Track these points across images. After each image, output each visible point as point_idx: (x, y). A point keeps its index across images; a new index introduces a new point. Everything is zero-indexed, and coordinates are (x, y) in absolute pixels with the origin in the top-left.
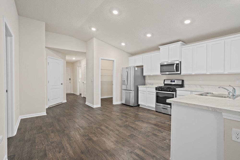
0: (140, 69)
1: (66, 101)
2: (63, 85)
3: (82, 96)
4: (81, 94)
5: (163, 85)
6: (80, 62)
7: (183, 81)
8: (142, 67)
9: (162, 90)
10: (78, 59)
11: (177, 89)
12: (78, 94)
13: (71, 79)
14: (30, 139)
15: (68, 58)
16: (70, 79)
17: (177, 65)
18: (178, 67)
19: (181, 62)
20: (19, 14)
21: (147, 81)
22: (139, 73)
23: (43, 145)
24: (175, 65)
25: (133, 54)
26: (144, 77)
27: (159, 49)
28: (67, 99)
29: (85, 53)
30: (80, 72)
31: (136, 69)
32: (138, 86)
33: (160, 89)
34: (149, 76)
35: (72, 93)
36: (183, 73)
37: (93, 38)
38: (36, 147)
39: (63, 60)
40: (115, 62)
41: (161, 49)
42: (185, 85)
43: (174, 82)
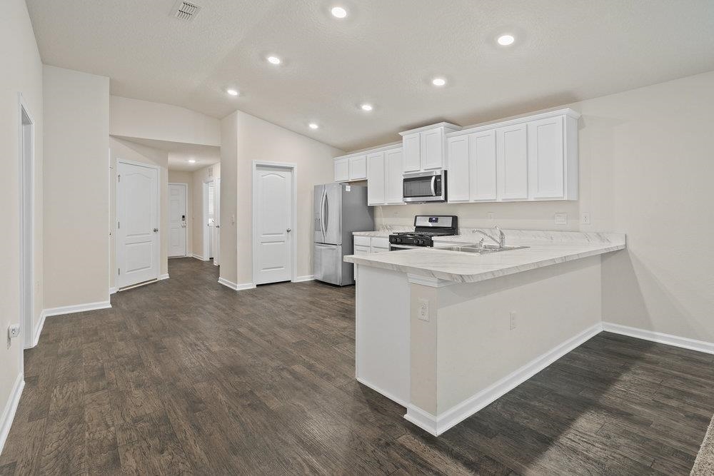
0: (358, 188)
1: (166, 276)
2: (158, 233)
3: (216, 263)
4: (212, 259)
5: (412, 230)
6: (211, 170)
7: (455, 219)
8: (364, 185)
9: (404, 241)
10: (204, 161)
11: (433, 238)
12: (206, 258)
13: (187, 218)
14: (65, 412)
15: (174, 160)
16: (183, 217)
17: (439, 180)
18: (440, 184)
19: (446, 172)
20: (44, 61)
21: (380, 220)
22: (356, 200)
23: (108, 427)
24: (433, 178)
25: (346, 150)
26: (372, 209)
27: (400, 138)
28: (170, 272)
29: (219, 148)
30: (211, 197)
31: (348, 188)
32: (354, 233)
33: (399, 240)
34: (384, 207)
35: (190, 255)
36: (452, 198)
37: (236, 110)
38: (87, 435)
39: (159, 167)
40: (295, 170)
41: (404, 138)
42: (461, 230)
43: (436, 221)
